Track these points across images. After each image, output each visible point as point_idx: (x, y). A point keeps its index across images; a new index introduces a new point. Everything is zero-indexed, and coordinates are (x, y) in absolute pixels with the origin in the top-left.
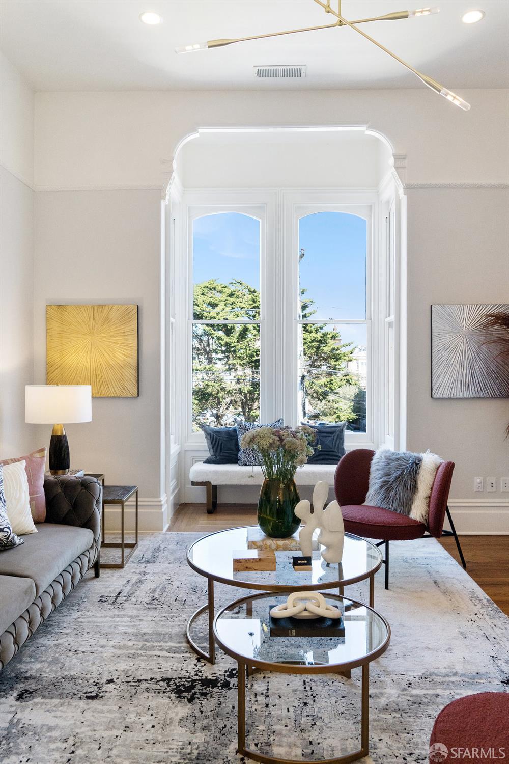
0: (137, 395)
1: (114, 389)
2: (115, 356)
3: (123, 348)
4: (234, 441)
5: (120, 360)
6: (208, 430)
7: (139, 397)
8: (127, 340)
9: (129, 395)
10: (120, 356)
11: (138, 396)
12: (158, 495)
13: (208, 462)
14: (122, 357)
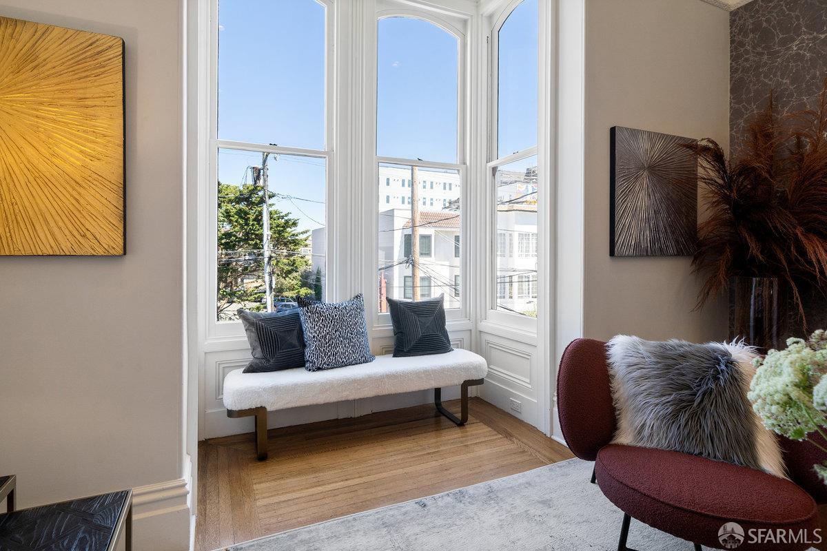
0: (122, 252)
1: (53, 235)
2: (54, 155)
3: (80, 137)
4: (295, 333)
5: (72, 165)
6: (250, 317)
7: (127, 256)
8: (93, 117)
9: (101, 252)
10: (72, 155)
11: (125, 253)
12: (178, 473)
13: (251, 369)
14: (78, 159)
